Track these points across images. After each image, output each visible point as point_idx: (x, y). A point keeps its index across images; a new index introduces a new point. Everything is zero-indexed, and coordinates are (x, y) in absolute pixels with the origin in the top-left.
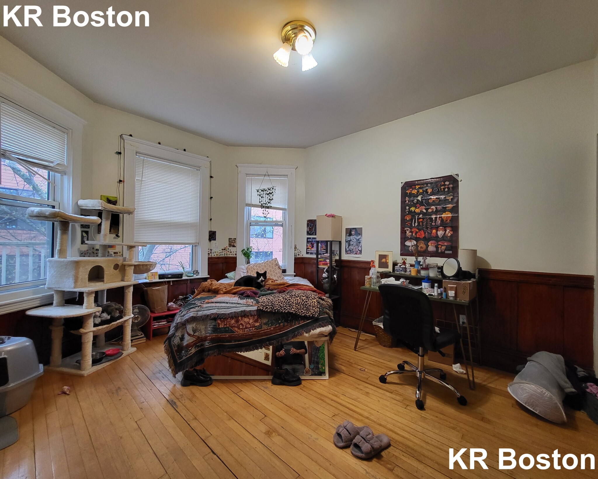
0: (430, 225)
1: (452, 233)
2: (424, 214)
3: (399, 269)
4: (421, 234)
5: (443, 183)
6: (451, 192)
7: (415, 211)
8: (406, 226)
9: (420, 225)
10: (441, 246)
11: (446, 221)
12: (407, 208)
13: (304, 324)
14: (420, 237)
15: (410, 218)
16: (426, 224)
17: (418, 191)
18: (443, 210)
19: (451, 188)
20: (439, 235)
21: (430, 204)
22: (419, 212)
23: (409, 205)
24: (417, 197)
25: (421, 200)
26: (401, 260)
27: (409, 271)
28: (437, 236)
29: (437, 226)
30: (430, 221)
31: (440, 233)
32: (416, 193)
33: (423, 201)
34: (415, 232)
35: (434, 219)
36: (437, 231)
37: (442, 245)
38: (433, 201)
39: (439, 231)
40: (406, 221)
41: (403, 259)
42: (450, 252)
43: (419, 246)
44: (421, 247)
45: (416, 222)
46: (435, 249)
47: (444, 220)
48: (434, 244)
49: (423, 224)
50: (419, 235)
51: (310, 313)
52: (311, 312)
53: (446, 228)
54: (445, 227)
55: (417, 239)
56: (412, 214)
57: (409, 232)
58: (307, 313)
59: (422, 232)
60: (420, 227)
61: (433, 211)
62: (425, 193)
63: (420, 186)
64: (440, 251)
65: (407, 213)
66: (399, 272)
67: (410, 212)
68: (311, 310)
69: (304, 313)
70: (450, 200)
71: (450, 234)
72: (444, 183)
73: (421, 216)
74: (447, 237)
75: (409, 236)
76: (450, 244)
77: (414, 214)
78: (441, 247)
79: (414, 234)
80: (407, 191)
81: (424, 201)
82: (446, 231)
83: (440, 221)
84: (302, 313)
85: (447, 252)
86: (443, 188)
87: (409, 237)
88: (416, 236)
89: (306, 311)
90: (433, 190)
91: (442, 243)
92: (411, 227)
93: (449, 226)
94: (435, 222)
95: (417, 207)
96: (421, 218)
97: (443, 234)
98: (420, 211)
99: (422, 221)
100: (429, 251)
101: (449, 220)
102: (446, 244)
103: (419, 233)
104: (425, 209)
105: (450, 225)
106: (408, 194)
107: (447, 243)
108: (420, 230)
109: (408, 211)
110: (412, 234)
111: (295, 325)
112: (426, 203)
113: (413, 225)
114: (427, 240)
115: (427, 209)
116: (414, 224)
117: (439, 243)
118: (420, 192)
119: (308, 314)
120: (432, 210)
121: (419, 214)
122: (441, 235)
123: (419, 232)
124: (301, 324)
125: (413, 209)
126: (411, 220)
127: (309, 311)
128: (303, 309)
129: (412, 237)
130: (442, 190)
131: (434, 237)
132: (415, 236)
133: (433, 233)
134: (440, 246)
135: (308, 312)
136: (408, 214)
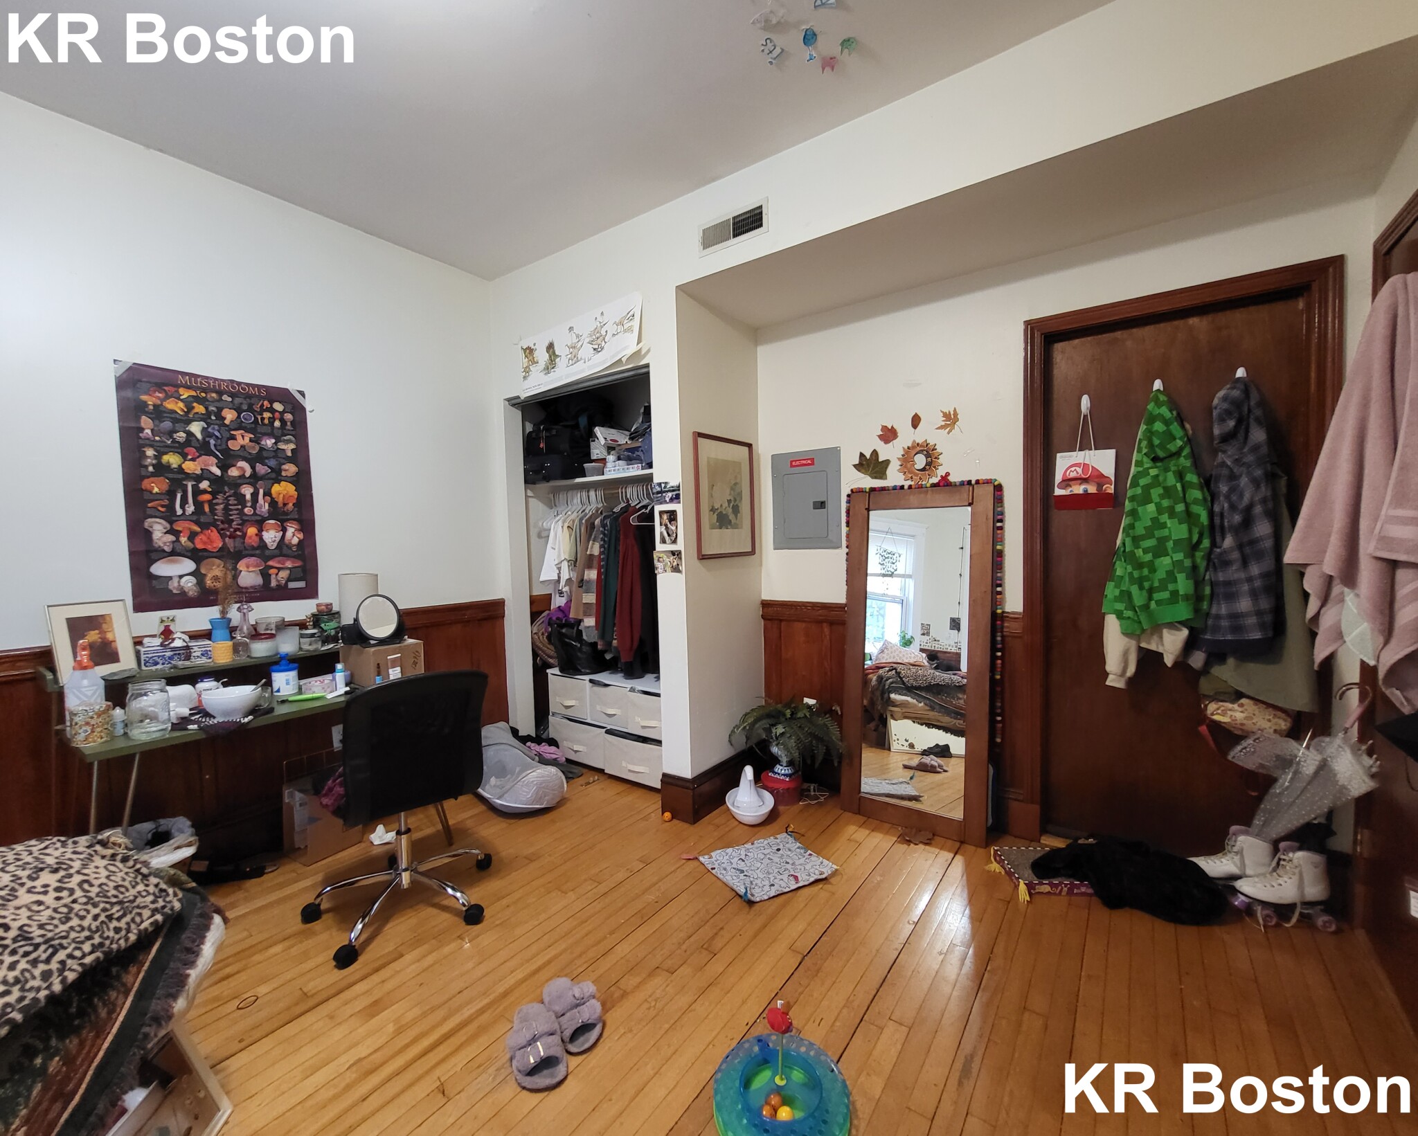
0: (238, 514)
1: (301, 536)
2: (214, 480)
3: (159, 657)
4: (209, 538)
5: (266, 403)
6: (291, 433)
7: (180, 466)
8: (149, 512)
9: (205, 513)
10: (276, 571)
11: (285, 505)
12: (150, 452)
13: (147, 972)
14: (209, 547)
15: (165, 487)
16: (223, 509)
17: (190, 408)
18: (273, 475)
19: (289, 424)
20: (267, 541)
21: (232, 452)
22: (196, 472)
23: (155, 444)
24: (189, 422)
25: (204, 439)
26: (157, 626)
27: (199, 654)
28: (263, 545)
29: (259, 518)
30: (236, 502)
31: (271, 536)
32: (183, 410)
33: (209, 442)
34: (188, 533)
35: (248, 497)
36: (260, 530)
37: (279, 569)
38: (241, 446)
39: (267, 531)
40: (147, 496)
41: (162, 621)
42: (301, 584)
43: (205, 575)
44: (216, 578)
45: (187, 503)
46: (259, 580)
47: (277, 502)
48: (255, 566)
49: (212, 510)
50: (205, 543)
51: (146, 913)
52: (145, 907)
53: (285, 524)
54: (283, 522)
55: (197, 555)
56: (171, 476)
57: (165, 533)
58: (138, 919)
59: (212, 534)
60: (203, 519)
61: (244, 475)
62: (213, 418)
63: (194, 394)
64: (274, 584)
65: (151, 469)
66: (159, 667)
67: (162, 469)
68: (139, 900)
69: (128, 931)
70: (289, 454)
71: (297, 540)
72: (271, 402)
73: (204, 485)
74: (289, 546)
75: (165, 543)
76: (298, 563)
77: (180, 476)
78: (277, 574)
79: (183, 540)
80: (144, 398)
81: (212, 442)
82: (284, 530)
83: (267, 505)
84: (123, 933)
85: (292, 585)
86: (270, 418)
87: (167, 549)
88: (193, 543)
89: (128, 918)
90: (239, 417)
91: (279, 562)
92: (169, 516)
93: (294, 520)
94: (254, 506)
95: (190, 457)
96: (205, 492)
97: (278, 539)
98: (202, 469)
99: (210, 502)
100: (242, 588)
101: (291, 505)
102: (289, 564)
103: (201, 536)
104: (218, 467)
105: (297, 517)
106: (151, 407)
107: (293, 562)
108: (204, 526)
109: (153, 466)
110: (178, 540)
111: (113, 1010)
112: (219, 448)
113: (179, 512)
114: (232, 557)
115: (224, 467)
116: (182, 507)
117: (271, 563)
118: (197, 413)
119: (142, 922)
120: (242, 473)
121: (198, 479)
122: (274, 541)
123: (201, 532)
124: (137, 985)
125: (172, 459)
126: (171, 494)
127: (138, 907)
128: (110, 918)
129: (178, 549)
130: (266, 421)
131: (253, 548)
132: (190, 545)
133: (250, 537)
134: (272, 571)
135: (140, 914)
136: (153, 475)
